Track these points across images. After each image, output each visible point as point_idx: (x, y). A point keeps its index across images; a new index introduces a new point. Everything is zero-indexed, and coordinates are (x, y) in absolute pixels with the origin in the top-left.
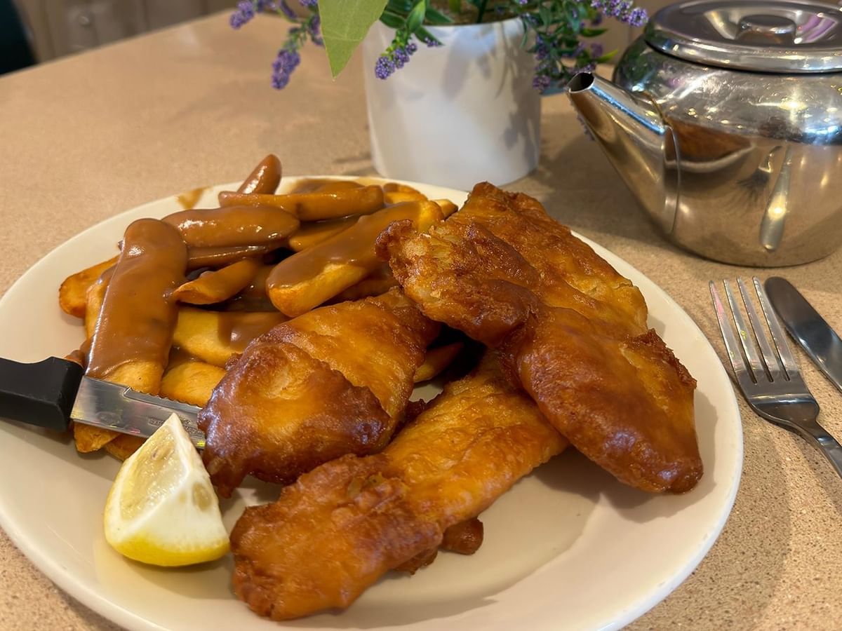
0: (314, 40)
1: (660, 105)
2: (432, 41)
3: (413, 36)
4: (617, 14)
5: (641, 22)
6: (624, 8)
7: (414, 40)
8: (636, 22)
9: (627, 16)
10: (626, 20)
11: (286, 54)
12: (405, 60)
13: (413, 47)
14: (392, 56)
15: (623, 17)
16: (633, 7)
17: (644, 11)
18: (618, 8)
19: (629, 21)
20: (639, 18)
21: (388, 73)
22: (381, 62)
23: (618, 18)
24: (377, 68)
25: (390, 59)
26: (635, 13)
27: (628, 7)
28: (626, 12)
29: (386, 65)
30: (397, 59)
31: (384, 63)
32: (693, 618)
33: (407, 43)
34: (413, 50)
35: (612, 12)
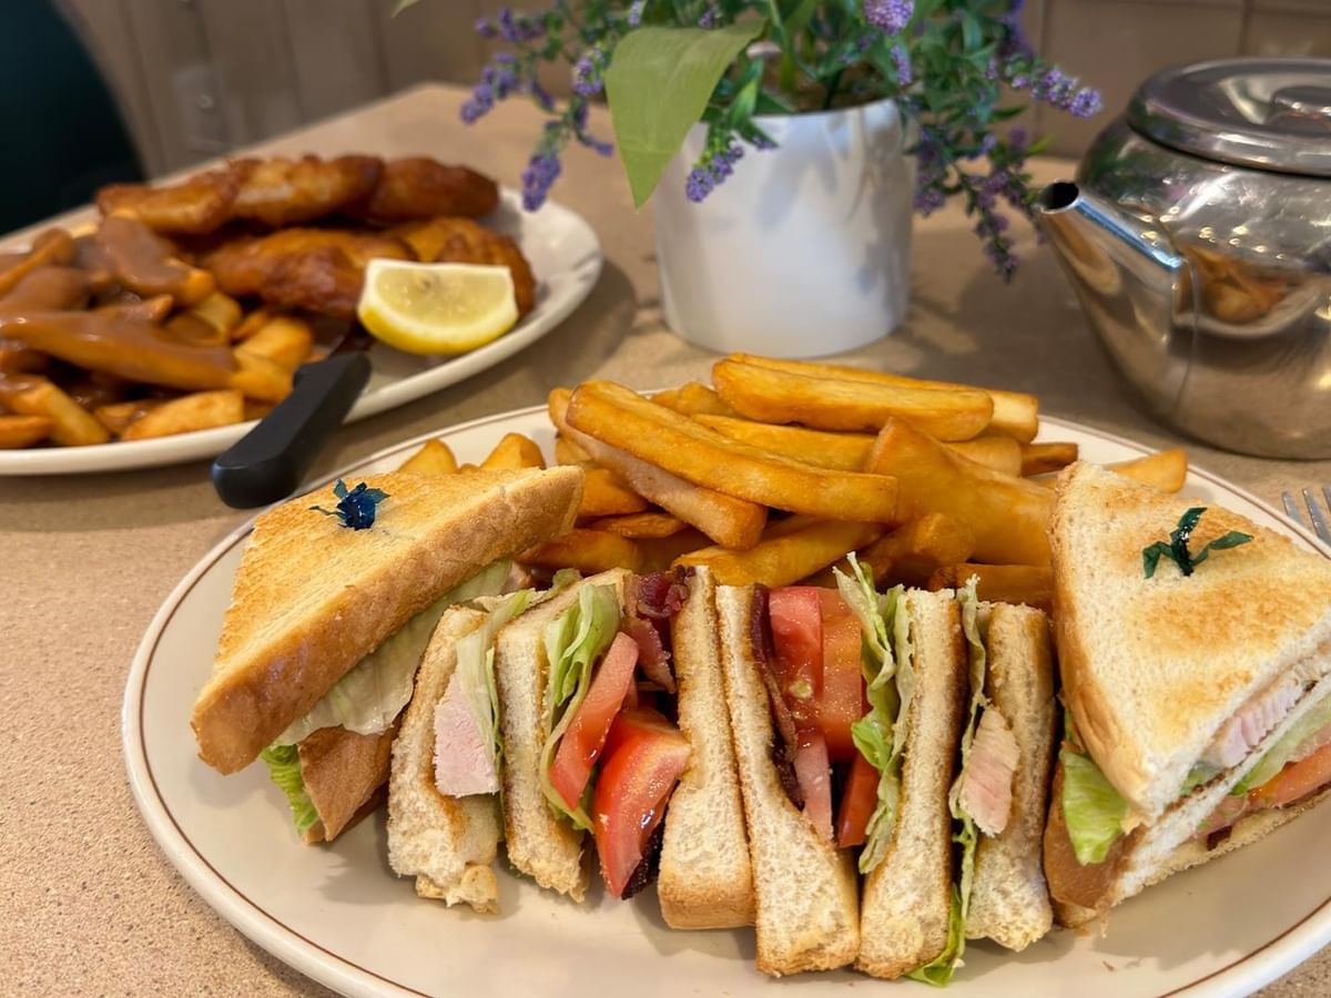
0: (580, 138)
1: (1166, 223)
2: (763, 141)
3: (734, 133)
4: (1054, 99)
5: (1091, 111)
6: (1065, 88)
7: (738, 142)
8: (1083, 110)
9: (1069, 101)
10: (1067, 107)
11: (542, 162)
12: (728, 171)
13: (738, 152)
14: (710, 167)
15: (1063, 103)
16: (1079, 87)
17: (1096, 93)
18: (1056, 88)
19: (1072, 109)
20: (1087, 104)
21: (705, 193)
22: (695, 177)
23: (1054, 104)
24: (688, 186)
25: (706, 172)
26: (1081, 97)
27: (1070, 88)
28: (1067, 95)
29: (701, 182)
30: (718, 170)
31: (699, 179)
32: (1315, 976)
33: (728, 147)
34: (737, 155)
35: (1045, 96)
